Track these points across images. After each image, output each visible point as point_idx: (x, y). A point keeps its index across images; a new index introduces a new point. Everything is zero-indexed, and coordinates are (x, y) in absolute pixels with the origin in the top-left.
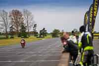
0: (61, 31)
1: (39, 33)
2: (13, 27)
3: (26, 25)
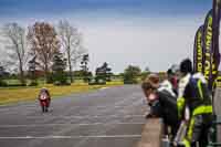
0: (143, 70)
1: (94, 73)
2: (37, 61)
3: (66, 57)
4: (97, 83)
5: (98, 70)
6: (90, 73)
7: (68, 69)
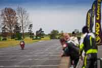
0: (60, 32)
1: (35, 34)
2: (6, 27)
3: (21, 25)
4: (36, 39)
5: (37, 32)
6: (33, 34)
7: (22, 32)
